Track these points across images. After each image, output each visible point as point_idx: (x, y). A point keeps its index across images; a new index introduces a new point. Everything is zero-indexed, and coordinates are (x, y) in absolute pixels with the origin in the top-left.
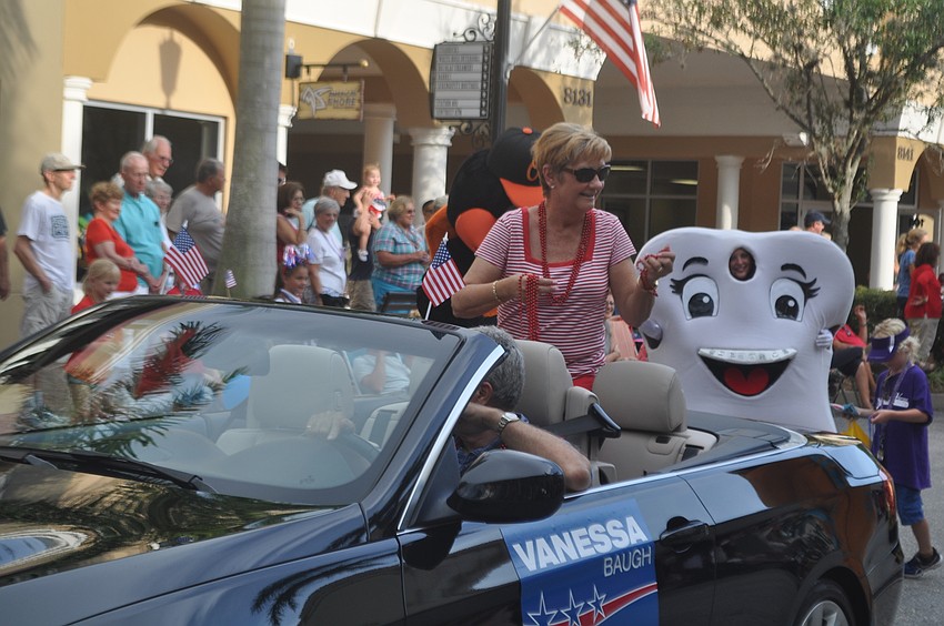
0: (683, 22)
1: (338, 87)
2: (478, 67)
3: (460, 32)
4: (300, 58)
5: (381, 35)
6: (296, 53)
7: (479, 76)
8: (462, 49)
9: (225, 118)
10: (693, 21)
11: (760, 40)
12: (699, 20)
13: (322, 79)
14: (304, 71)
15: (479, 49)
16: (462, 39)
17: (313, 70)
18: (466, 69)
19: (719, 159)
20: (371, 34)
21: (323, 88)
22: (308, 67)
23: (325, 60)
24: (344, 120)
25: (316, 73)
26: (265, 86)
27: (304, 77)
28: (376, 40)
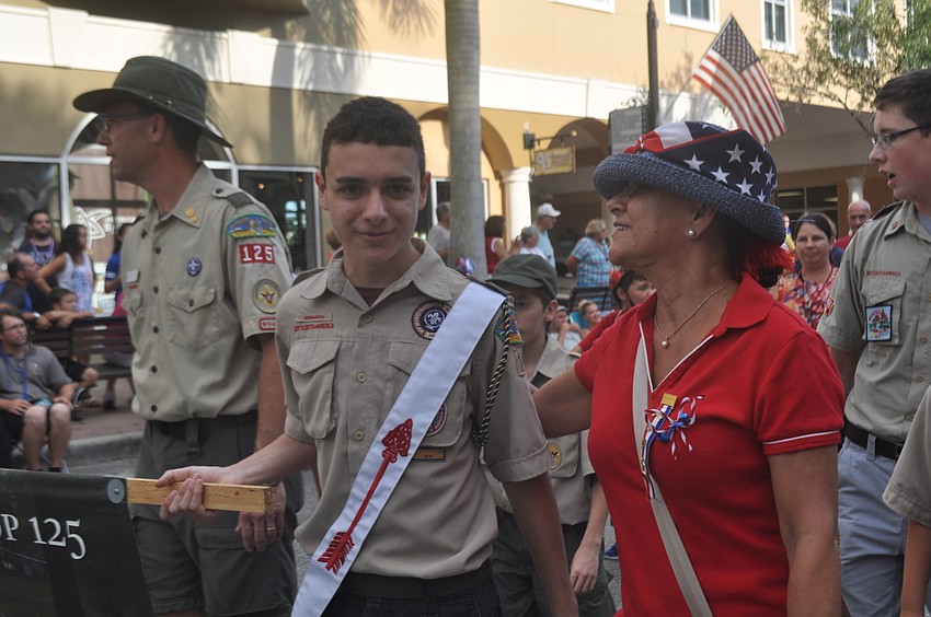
0: (796, 83)
1: (556, 152)
2: (639, 124)
3: (625, 102)
4: (533, 136)
5: (590, 115)
6: (531, 132)
7: (640, 131)
8: (627, 114)
9: (488, 180)
10: (803, 81)
11: (852, 90)
12: (807, 81)
13: (551, 147)
14: (536, 143)
15: (640, 111)
16: (627, 107)
17: (542, 142)
18: (632, 126)
19: (847, 181)
20: (584, 116)
21: (549, 153)
22: (539, 140)
23: (553, 134)
24: (563, 174)
25: (545, 144)
26: (467, 148)
27: (537, 148)
28: (587, 119)
